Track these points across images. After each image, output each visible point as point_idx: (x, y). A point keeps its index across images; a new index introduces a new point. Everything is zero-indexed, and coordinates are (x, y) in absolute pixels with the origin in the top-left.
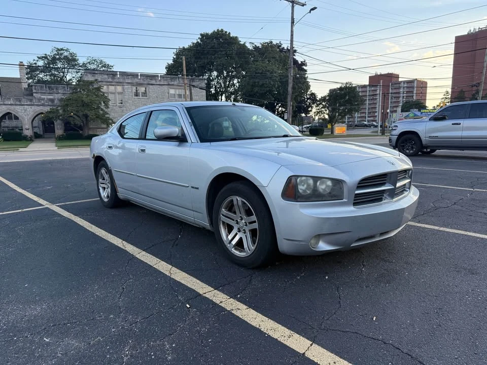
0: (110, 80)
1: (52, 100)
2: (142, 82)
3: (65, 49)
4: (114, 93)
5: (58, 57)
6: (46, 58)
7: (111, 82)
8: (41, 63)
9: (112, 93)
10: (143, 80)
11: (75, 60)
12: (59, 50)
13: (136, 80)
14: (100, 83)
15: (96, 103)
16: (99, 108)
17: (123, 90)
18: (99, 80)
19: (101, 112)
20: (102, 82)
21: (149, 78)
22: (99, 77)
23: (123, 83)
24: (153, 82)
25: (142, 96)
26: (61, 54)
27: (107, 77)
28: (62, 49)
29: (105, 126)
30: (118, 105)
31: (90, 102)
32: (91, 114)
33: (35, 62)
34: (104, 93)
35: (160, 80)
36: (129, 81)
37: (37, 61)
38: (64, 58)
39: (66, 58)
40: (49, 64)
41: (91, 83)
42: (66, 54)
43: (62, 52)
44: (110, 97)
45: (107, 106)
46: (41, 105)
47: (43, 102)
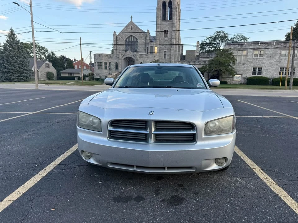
0: (240, 48)
1: (205, 62)
2: (261, 47)
3: (222, 31)
4: (241, 56)
5: (217, 36)
6: (211, 38)
7: (240, 49)
8: (208, 41)
9: (239, 56)
10: (262, 46)
11: (226, 37)
12: (218, 32)
13: (257, 46)
14: (232, 50)
15: (227, 63)
16: (229, 65)
17: (247, 53)
18: (233, 48)
19: (230, 68)
20: (234, 49)
21: (267, 44)
22: (232, 47)
23: (248, 49)
24: (270, 46)
25: (259, 57)
26: (219, 35)
27: (238, 46)
28: (220, 32)
29: (231, 76)
30: (242, 63)
31: (224, 62)
32: (223, 69)
33: (205, 41)
34: (234, 56)
35: (275, 45)
36: (252, 48)
37: (206, 40)
38: (221, 37)
39: (222, 37)
40: (212, 41)
41: (227, 50)
42: (222, 34)
43: (220, 33)
44: (238, 58)
45: (234, 64)
46: (199, 64)
47: (200, 63)
